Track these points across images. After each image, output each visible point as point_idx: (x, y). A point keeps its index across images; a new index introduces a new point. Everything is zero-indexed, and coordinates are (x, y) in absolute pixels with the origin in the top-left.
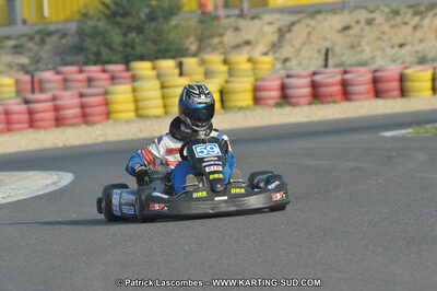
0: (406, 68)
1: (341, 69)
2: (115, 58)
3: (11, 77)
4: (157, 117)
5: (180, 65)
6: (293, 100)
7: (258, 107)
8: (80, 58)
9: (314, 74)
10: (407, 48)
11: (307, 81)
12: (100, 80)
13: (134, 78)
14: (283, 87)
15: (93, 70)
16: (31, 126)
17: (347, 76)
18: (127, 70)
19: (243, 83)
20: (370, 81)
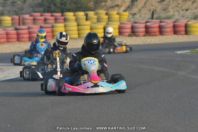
0: (188, 21)
1: (159, 21)
2: (57, 10)
3: (9, 16)
4: (74, 39)
5: (86, 15)
6: (137, 34)
7: (120, 36)
8: (42, 9)
9: (147, 22)
10: (189, 11)
11: (143, 25)
12: (50, 20)
13: (65, 20)
14: (132, 28)
15: (48, 15)
16: (18, 40)
17: (162, 24)
18: (62, 16)
19: (115, 25)
20: (172, 26)
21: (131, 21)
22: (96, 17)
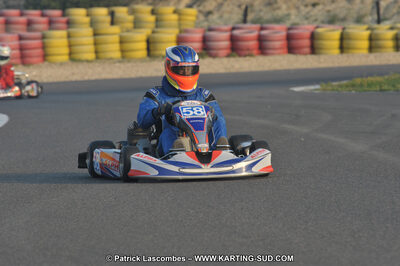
0: (317, 27)
1: (258, 26)
2: (53, 4)
4: (88, 61)
5: (112, 14)
6: (214, 52)
9: (233, 29)
10: (320, 7)
11: (226, 35)
12: (38, 23)
13: (69, 24)
14: (205, 40)
15: (34, 14)
17: (264, 32)
18: (64, 15)
19: (169, 34)
20: (284, 38)
21: (202, 27)
22: (131, 18)
